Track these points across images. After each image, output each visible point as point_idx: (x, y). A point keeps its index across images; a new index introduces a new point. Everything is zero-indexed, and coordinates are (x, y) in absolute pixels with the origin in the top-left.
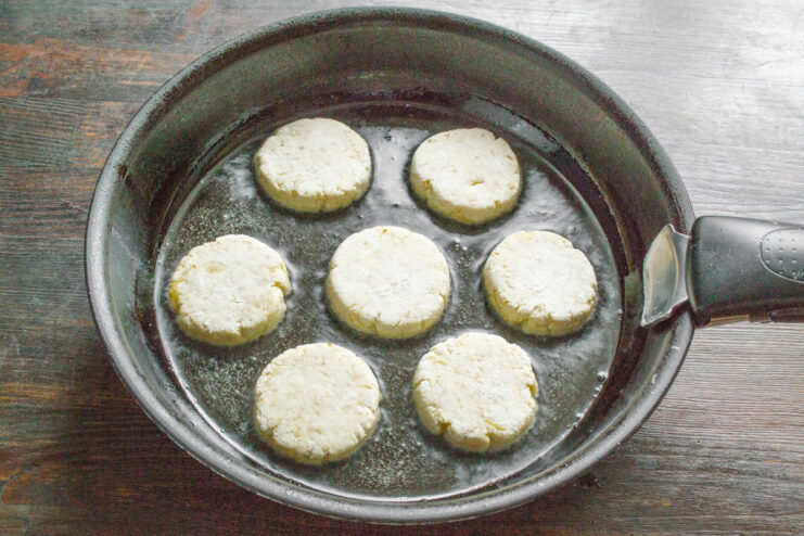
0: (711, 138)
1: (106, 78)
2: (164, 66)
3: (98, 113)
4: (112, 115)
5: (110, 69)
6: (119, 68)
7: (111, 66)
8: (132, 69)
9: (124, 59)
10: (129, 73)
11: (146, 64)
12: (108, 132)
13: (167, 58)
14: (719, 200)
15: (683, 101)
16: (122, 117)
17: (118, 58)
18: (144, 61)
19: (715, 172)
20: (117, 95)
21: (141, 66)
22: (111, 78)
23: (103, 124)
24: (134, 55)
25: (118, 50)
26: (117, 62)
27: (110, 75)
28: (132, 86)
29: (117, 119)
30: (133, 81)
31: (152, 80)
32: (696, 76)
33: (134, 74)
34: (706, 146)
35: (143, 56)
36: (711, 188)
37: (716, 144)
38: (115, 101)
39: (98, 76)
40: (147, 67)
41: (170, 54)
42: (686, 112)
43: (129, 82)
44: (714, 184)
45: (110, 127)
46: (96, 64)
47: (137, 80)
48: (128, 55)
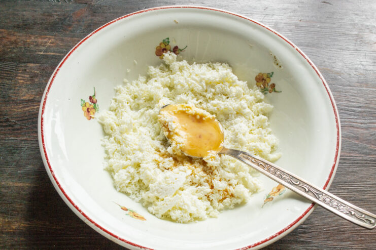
0: (348, 83)
1: (30, 51)
2: (61, 44)
3: (25, 70)
4: (33, 71)
5: (32, 46)
6: (37, 45)
7: (33, 44)
8: (44, 46)
9: (40, 40)
10: (42, 48)
11: (51, 43)
12: (31, 80)
13: (62, 40)
14: (352, 117)
15: (333, 63)
16: (38, 72)
17: (36, 40)
18: (50, 41)
19: (350, 101)
20: (35, 60)
21: (48, 44)
22: (33, 51)
23: (28, 76)
24: (45, 38)
25: (37, 36)
26: (36, 42)
27: (32, 49)
28: (43, 55)
29: (35, 73)
30: (44, 52)
31: (54, 52)
32: (340, 49)
33: (45, 48)
34: (345, 88)
35: (49, 39)
36: (348, 111)
37: (351, 86)
38: (34, 63)
39: (25, 50)
40: (52, 45)
41: (64, 38)
42: (335, 69)
43: (42, 53)
44: (350, 108)
45: (32, 77)
46: (25, 43)
47: (47, 52)
48: (42, 38)
